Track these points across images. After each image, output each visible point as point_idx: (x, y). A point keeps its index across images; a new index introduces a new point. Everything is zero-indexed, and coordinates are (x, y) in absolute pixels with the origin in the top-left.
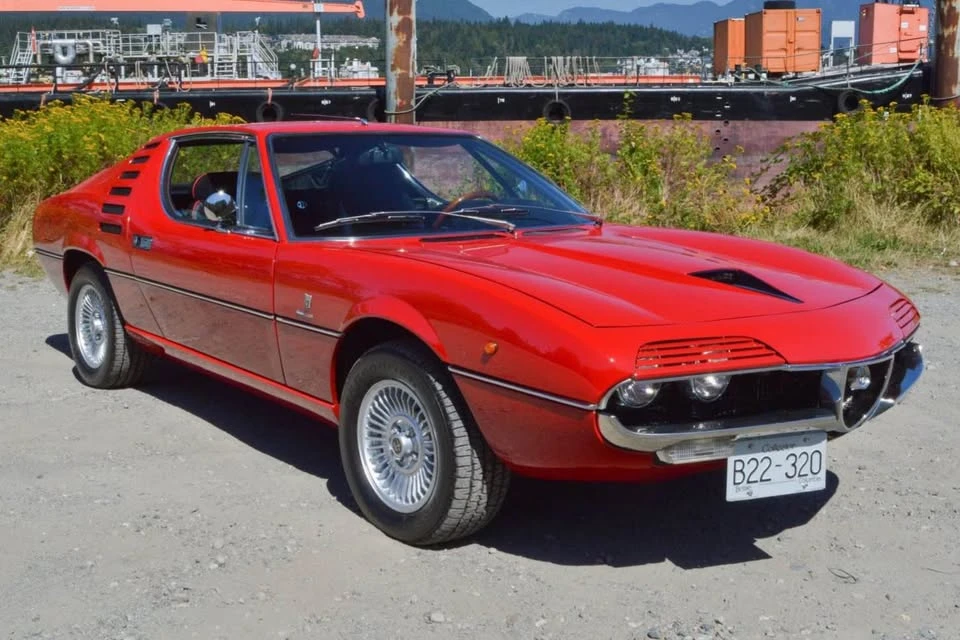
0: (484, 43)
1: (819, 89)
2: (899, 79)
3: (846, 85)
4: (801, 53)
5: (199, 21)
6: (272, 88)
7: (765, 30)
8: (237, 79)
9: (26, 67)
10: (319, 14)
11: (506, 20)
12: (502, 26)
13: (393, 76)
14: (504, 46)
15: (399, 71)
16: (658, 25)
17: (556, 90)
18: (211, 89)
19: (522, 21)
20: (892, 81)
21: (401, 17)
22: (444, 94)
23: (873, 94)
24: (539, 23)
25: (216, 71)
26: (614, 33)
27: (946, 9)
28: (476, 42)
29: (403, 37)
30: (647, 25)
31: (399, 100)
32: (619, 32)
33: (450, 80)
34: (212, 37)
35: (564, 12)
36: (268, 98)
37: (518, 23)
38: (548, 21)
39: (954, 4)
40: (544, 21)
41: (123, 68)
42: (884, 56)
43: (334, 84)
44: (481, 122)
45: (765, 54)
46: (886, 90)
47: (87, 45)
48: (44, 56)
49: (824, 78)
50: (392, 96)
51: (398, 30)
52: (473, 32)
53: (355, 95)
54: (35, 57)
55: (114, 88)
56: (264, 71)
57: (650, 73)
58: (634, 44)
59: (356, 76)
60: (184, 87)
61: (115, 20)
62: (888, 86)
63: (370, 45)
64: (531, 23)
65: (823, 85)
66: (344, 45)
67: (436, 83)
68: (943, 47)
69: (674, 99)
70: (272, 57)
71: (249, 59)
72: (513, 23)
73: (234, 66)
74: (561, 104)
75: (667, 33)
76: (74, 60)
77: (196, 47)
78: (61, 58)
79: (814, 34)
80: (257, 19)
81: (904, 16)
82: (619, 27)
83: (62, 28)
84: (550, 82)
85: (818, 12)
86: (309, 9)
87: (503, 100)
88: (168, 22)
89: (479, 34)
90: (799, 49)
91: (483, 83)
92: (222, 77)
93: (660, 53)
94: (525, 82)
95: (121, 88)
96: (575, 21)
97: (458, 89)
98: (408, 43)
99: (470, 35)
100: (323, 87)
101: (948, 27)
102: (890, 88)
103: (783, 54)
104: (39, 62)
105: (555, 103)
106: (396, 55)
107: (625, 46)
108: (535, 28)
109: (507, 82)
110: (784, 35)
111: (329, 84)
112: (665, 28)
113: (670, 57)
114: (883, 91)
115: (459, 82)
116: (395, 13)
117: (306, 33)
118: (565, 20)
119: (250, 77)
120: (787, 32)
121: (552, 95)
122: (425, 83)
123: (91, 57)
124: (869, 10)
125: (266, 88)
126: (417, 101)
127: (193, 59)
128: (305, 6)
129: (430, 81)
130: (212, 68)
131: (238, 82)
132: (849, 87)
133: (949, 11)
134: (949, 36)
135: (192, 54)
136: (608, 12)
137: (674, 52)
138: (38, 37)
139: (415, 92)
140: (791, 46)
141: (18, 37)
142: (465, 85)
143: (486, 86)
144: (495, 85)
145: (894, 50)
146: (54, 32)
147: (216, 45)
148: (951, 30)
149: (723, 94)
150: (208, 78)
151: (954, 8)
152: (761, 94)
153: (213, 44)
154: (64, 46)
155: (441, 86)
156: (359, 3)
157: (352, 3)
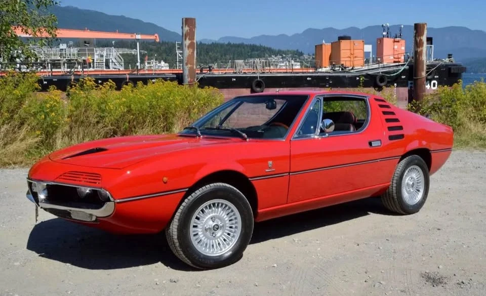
1: (369, 74)
2: (400, 70)
3: (379, 73)
4: (357, 59)
6: (128, 74)
7: (341, 49)
8: (105, 69)
10: (139, 39)
13: (187, 68)
16: (263, 45)
17: (258, 75)
18: (99, 75)
19: (203, 42)
20: (398, 71)
21: (190, 42)
22: (207, 77)
23: (390, 76)
24: (210, 43)
25: (95, 66)
26: (244, 48)
27: (418, 40)
29: (191, 50)
30: (258, 44)
31: (189, 79)
32: (246, 48)
33: (210, 70)
34: (93, 50)
35: (220, 39)
36: (127, 79)
38: (214, 42)
39: (421, 38)
40: (213, 43)
41: (49, 65)
42: (388, 60)
44: (226, 90)
45: (342, 59)
46: (396, 74)
49: (369, 70)
50: (186, 77)
53: (167, 78)
55: (50, 74)
56: (118, 66)
58: (253, 53)
59: (163, 69)
60: (84, 73)
62: (396, 72)
63: (133, 53)
64: (207, 43)
65: (370, 73)
67: (204, 72)
68: (418, 56)
69: (308, 79)
70: (122, 60)
71: (111, 61)
73: (104, 64)
74: (260, 81)
75: (267, 48)
77: (85, 55)
80: (113, 42)
81: (395, 43)
82: (247, 45)
84: (254, 71)
85: (363, 41)
86: (134, 38)
87: (235, 80)
88: (71, 43)
91: (225, 72)
92: (98, 69)
93: (264, 57)
94: (243, 71)
95: (53, 74)
96: (226, 43)
97: (214, 74)
98: (193, 53)
100: (152, 74)
101: (419, 48)
102: (397, 73)
103: (349, 59)
105: (258, 81)
106: (188, 58)
107: (249, 54)
108: (208, 45)
109: (235, 71)
110: (349, 51)
112: (266, 46)
113: (269, 58)
114: (394, 74)
115: (214, 71)
116: (187, 40)
117: (102, 47)
118: (222, 42)
119: (111, 69)
120: (350, 50)
121: (257, 77)
122: (199, 72)
124: (381, 41)
125: (125, 74)
126: (197, 79)
127: (84, 60)
128: (132, 36)
129: (201, 71)
130: (93, 64)
131: (105, 71)
132: (381, 74)
133: (420, 41)
134: (420, 51)
135: (83, 58)
136: (240, 38)
137: (270, 56)
139: (196, 76)
140: (352, 56)
142: (217, 72)
143: (226, 73)
144: (230, 73)
145: (392, 58)
147: (95, 53)
148: (421, 49)
149: (329, 77)
150: (91, 69)
151: (422, 40)
152: (345, 77)
153: (94, 53)
155: (206, 74)
156: (156, 35)
157: (154, 35)
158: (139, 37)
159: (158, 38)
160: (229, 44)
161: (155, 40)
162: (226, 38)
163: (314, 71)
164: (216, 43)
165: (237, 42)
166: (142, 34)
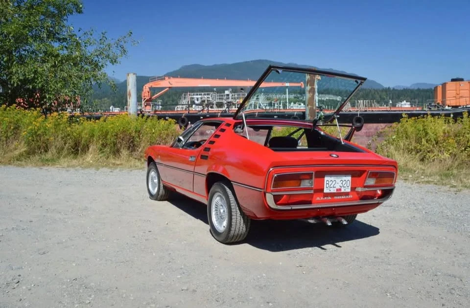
0: (380, 97)
5: (242, 89)
6: (259, 112)
7: (447, 89)
9: (185, 105)
10: (287, 87)
11: (389, 88)
12: (387, 90)
13: (308, 109)
14: (388, 98)
15: (310, 107)
17: (359, 113)
19: (396, 88)
21: (310, 87)
24: (402, 89)
28: (377, 96)
29: (312, 94)
31: (310, 117)
34: (245, 95)
36: (256, 115)
37: (394, 89)
38: (405, 88)
43: (281, 111)
45: (447, 99)
47: (205, 98)
48: (191, 101)
50: (307, 116)
51: (310, 92)
52: (376, 93)
54: (188, 101)
57: (403, 107)
61: (215, 89)
64: (399, 89)
66: (328, 98)
71: (258, 102)
72: (392, 89)
73: (253, 105)
74: (360, 118)
76: (201, 103)
78: (196, 102)
79: (467, 91)
80: (263, 90)
83: (197, 92)
84: (357, 110)
89: (378, 94)
90: (461, 97)
98: (313, 96)
99: (374, 93)
103: (455, 98)
104: (190, 103)
105: (358, 117)
106: (309, 100)
111: (278, 111)
116: (309, 85)
120: (456, 90)
121: (357, 114)
123: (206, 101)
128: (282, 84)
135: (238, 100)
138: (190, 95)
139: (316, 114)
140: (458, 96)
141: (183, 95)
146: (195, 93)
149: (424, 114)
152: (439, 114)
154: (197, 97)
156: (302, 83)
157: (300, 83)
158: (287, 84)
159: (303, 85)
160: (419, 90)
161: (301, 86)
162: (418, 84)
163: (421, 109)
164: (407, 89)
165: (426, 88)
166: (290, 82)
